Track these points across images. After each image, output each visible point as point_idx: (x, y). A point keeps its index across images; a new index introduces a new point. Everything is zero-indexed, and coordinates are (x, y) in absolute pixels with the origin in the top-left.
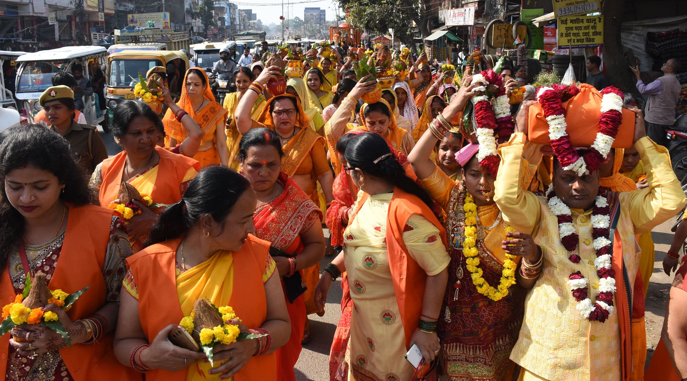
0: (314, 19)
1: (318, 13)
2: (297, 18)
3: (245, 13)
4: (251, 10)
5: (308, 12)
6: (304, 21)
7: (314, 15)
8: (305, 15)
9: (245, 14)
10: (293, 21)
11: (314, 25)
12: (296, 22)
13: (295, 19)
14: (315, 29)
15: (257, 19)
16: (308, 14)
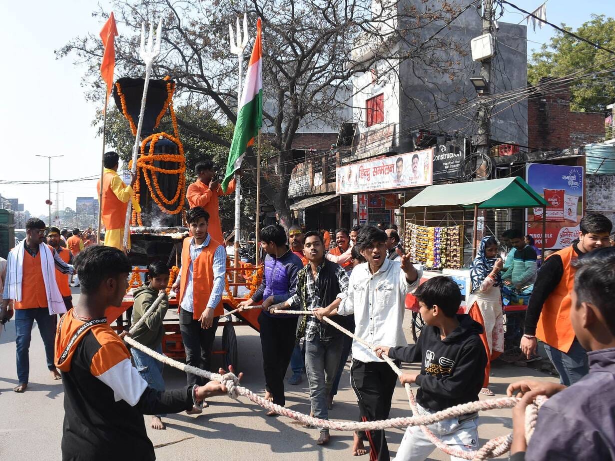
0: (87, 209)
1: (91, 203)
2: (68, 208)
3: (10, 202)
4: (17, 200)
5: (80, 201)
6: (76, 211)
7: (86, 206)
8: (77, 205)
9: (9, 204)
10: (64, 212)
11: (87, 216)
12: (67, 213)
13: (66, 209)
14: (88, 220)
15: (25, 210)
16: (81, 204)
